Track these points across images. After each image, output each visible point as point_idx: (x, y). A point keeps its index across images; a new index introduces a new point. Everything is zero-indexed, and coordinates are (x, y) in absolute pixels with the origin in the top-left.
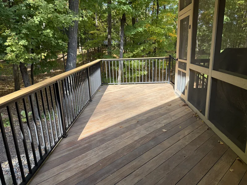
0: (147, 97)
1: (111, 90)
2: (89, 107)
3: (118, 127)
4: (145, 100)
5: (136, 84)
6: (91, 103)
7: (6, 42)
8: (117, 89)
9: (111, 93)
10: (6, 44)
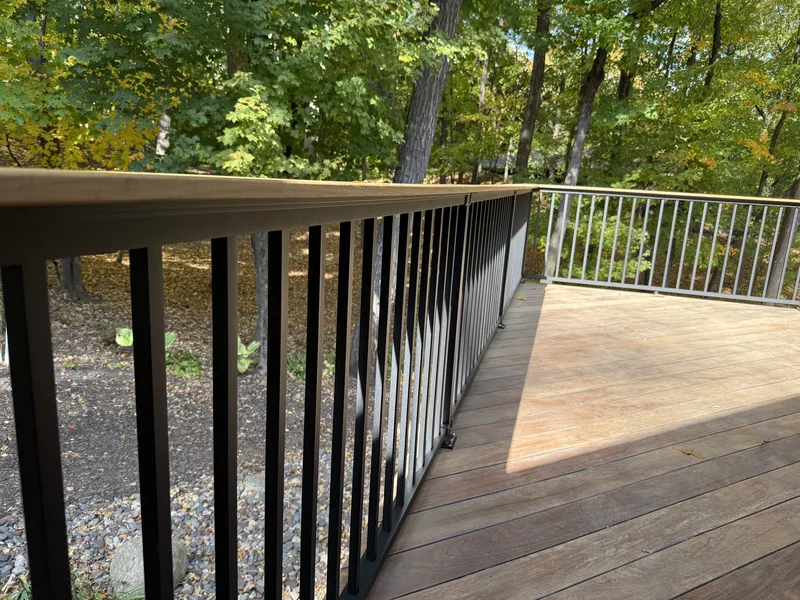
0: (737, 345)
1: (564, 302)
2: (499, 345)
3: (673, 452)
4: (737, 358)
5: (660, 293)
6: (505, 335)
7: (234, 110)
8: (588, 301)
9: (570, 310)
10: (232, 117)
